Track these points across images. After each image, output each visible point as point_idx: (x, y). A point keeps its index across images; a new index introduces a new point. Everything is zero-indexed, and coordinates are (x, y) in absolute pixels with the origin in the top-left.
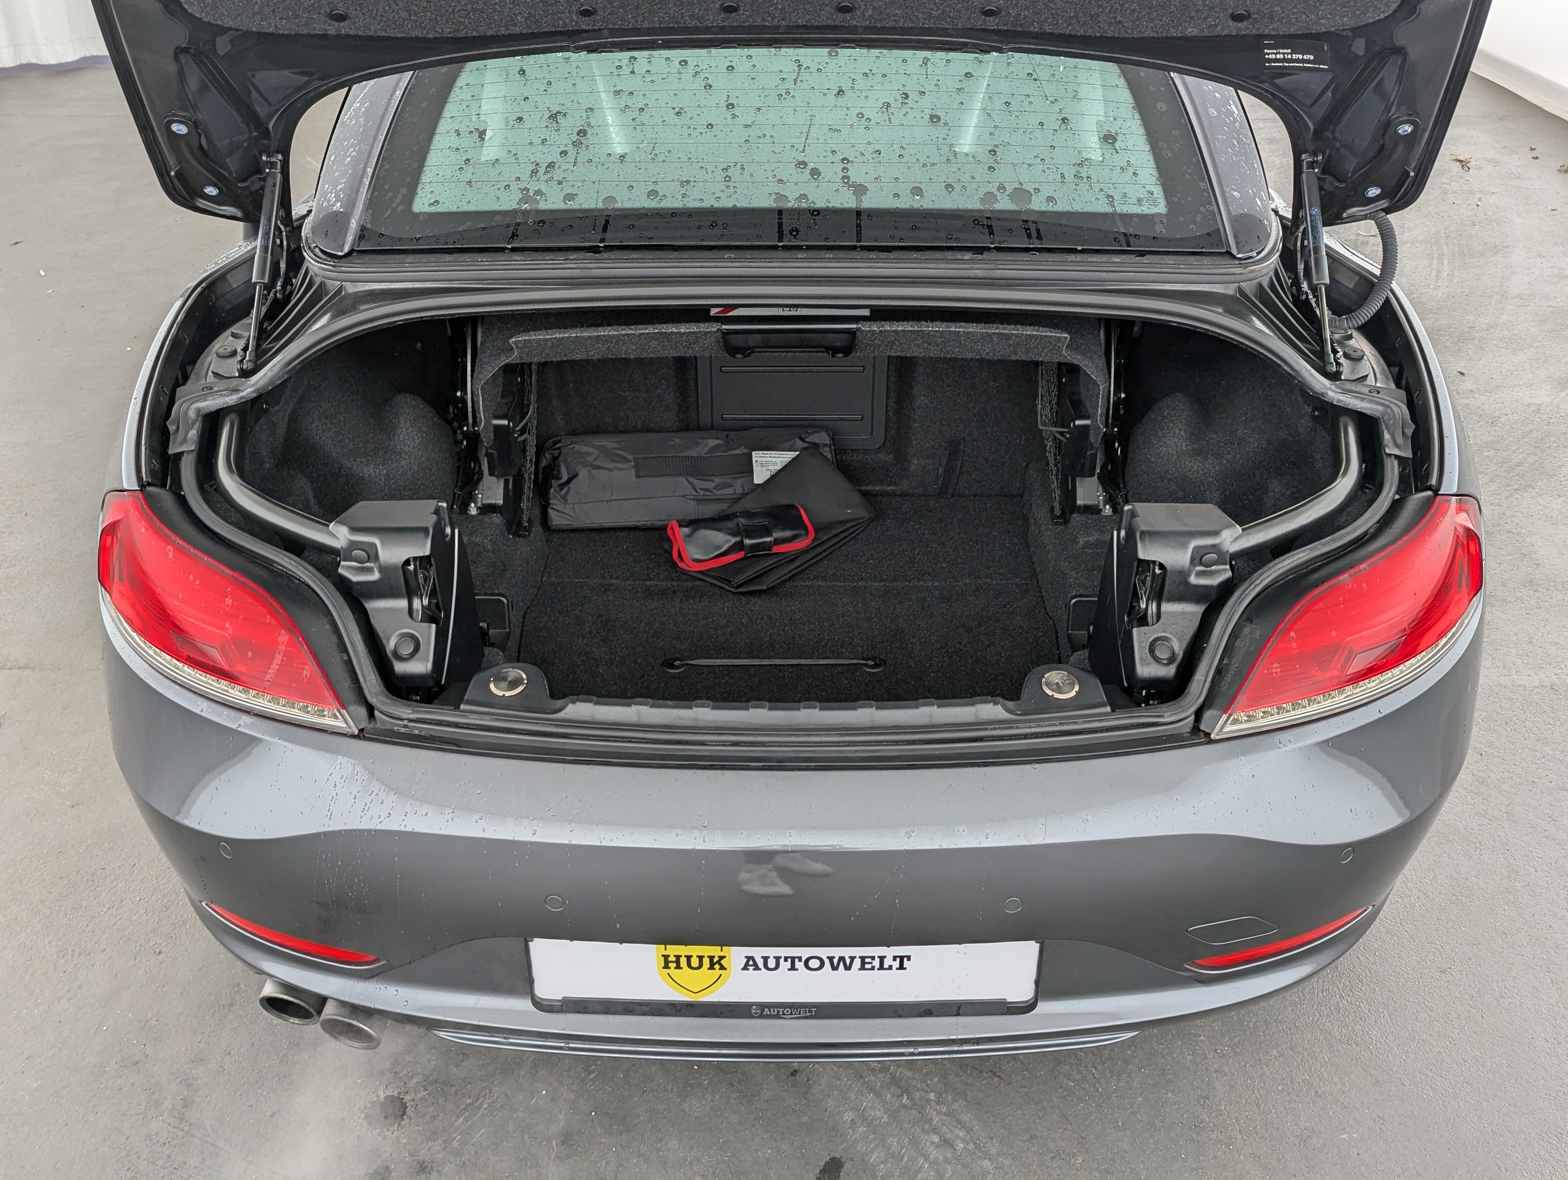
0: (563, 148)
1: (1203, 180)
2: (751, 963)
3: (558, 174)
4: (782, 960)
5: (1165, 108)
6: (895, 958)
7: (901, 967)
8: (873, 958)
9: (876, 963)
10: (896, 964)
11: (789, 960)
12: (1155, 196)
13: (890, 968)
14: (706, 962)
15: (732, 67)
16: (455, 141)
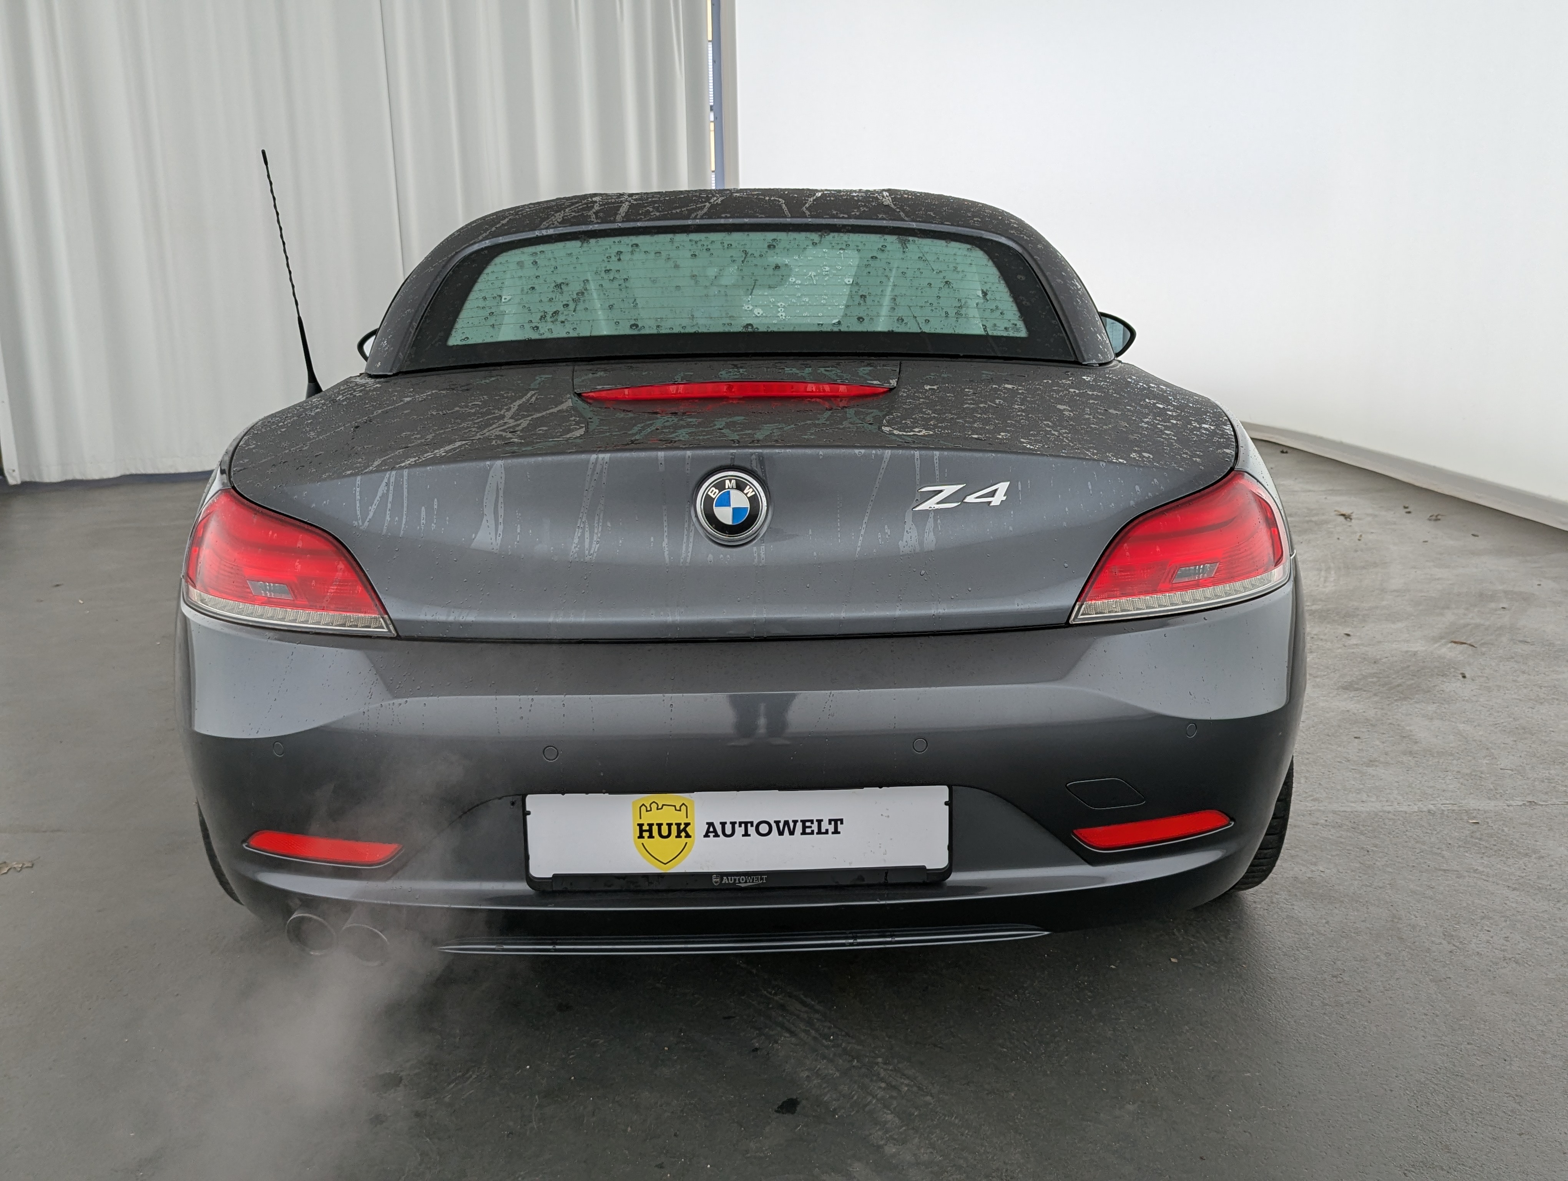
0: (565, 303)
1: (1055, 319)
2: (711, 829)
3: (561, 318)
4: (737, 826)
5: (1023, 278)
6: (830, 821)
7: (836, 832)
8: (812, 821)
9: (815, 827)
10: (831, 828)
11: (743, 825)
12: (1018, 326)
13: (827, 832)
14: (674, 829)
15: (695, 255)
16: (481, 303)
